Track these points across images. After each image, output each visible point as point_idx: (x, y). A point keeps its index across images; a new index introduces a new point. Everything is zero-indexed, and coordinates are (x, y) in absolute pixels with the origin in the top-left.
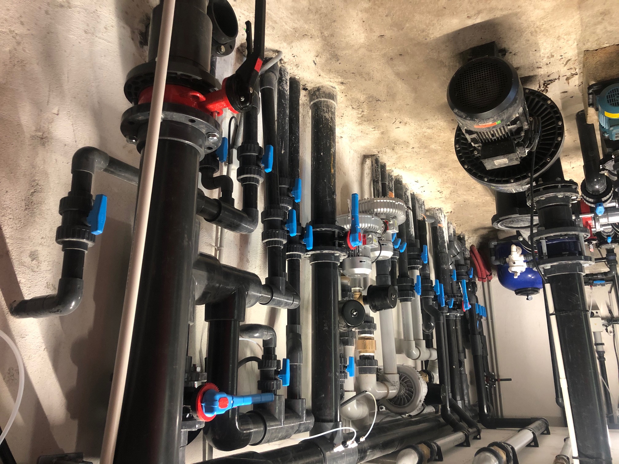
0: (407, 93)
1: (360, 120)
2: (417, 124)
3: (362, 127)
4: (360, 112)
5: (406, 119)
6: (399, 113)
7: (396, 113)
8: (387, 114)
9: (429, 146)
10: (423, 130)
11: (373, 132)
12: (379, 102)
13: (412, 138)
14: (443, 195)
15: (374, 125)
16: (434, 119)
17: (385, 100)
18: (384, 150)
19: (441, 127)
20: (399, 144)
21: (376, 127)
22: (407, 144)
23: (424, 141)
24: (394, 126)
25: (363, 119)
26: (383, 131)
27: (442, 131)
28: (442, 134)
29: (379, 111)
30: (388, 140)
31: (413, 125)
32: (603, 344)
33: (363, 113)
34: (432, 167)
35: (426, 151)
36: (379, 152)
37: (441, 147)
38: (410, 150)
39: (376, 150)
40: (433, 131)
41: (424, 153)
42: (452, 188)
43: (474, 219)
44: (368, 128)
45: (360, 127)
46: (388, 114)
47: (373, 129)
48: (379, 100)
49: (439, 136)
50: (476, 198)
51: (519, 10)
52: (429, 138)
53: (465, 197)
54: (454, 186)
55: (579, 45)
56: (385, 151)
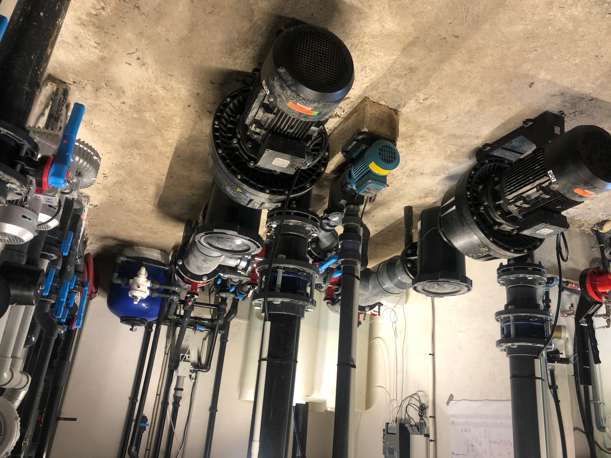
0: (180, 24)
1: (88, 19)
2: (156, 74)
3: (82, 31)
4: (98, 7)
5: (149, 60)
6: (147, 45)
7: (143, 42)
8: (131, 36)
9: (144, 111)
10: (156, 87)
11: (91, 49)
12: (136, 11)
13: (133, 89)
14: (105, 182)
15: (101, 40)
16: (180, 80)
17: (146, 14)
18: (84, 84)
19: (179, 95)
20: (111, 88)
21: (102, 43)
22: (121, 92)
23: (145, 101)
24: (127, 59)
25: (94, 20)
26: (107, 56)
27: (174, 101)
28: (172, 105)
29: (126, 24)
30: (101, 72)
31: (151, 72)
32: (182, 390)
33: (102, 11)
34: (123, 140)
35: (135, 116)
36: (74, 82)
37: (156, 120)
38: (117, 103)
39: (73, 76)
40: (166, 95)
41: (130, 117)
42: (122, 178)
43: (113, 224)
44: (89, 37)
45: (81, 30)
46: (133, 36)
47: (95, 45)
48: (138, 8)
49: (166, 105)
50: (137, 202)
51: (367, 10)
52: (153, 101)
53: (127, 195)
54: (126, 176)
55: (368, 88)
56: (83, 86)
